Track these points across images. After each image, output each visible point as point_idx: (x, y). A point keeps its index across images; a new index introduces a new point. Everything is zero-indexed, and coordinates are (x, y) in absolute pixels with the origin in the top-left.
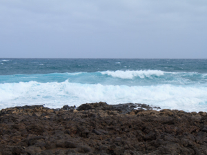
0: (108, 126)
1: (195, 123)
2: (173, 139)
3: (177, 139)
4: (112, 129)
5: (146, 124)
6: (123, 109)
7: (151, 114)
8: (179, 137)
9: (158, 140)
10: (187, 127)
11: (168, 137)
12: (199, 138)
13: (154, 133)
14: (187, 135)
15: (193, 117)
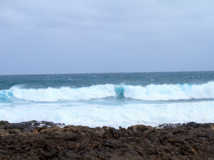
0: (8, 146)
1: (98, 138)
2: (75, 155)
3: (79, 156)
4: (12, 148)
5: (48, 141)
6: (26, 127)
7: (54, 131)
8: (81, 154)
9: (60, 158)
10: (90, 143)
11: (70, 154)
12: (101, 154)
13: (56, 151)
14: (88, 151)
15: (97, 132)
